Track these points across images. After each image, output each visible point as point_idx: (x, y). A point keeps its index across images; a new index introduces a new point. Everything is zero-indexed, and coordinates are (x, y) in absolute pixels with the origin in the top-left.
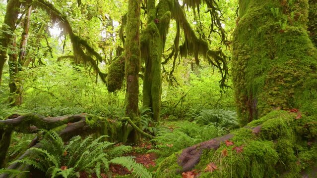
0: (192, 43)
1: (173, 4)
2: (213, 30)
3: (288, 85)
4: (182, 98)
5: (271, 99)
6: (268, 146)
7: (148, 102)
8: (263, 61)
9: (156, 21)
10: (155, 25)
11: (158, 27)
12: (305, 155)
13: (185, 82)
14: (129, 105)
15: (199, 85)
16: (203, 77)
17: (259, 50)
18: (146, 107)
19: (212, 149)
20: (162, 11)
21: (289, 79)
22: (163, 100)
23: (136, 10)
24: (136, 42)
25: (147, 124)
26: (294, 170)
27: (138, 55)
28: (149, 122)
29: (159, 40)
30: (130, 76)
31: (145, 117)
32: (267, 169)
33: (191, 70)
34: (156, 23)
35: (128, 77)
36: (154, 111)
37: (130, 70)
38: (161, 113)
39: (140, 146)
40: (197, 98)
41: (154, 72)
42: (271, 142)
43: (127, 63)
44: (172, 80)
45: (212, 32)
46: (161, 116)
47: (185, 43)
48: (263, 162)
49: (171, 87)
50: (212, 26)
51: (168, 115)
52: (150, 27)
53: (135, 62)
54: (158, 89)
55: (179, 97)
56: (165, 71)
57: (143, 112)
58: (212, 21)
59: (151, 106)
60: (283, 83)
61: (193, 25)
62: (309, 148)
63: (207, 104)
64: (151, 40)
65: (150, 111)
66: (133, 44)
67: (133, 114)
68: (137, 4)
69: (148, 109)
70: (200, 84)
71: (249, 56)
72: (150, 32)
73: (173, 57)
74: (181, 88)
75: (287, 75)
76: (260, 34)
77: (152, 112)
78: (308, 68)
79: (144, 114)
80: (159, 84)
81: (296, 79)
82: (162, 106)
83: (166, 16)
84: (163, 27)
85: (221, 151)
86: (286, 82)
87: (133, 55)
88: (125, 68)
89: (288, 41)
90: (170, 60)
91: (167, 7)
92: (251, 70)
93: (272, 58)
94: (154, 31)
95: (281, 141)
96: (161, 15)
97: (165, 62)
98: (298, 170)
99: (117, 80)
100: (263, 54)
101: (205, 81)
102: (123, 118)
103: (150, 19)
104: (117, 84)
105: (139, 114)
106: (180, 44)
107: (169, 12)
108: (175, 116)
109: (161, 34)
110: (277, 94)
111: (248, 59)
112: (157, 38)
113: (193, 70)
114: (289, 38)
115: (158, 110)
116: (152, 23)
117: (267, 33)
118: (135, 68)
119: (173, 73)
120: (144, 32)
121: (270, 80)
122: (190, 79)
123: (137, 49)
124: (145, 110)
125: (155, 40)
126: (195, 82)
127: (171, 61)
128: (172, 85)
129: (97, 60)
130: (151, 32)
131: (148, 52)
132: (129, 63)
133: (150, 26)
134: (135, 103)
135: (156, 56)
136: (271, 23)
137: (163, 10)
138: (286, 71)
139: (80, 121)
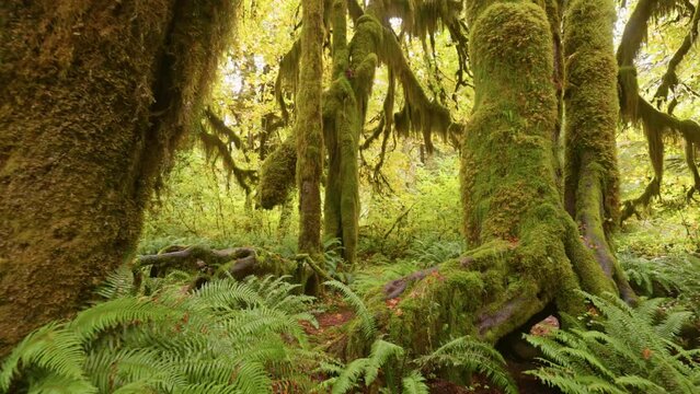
0: (418, 111)
1: (382, 37)
2: (461, 82)
3: (513, 210)
4: (400, 219)
5: (494, 228)
6: (473, 276)
7: (336, 227)
8: (492, 178)
9: (348, 74)
10: (348, 83)
11: (353, 85)
12: (513, 286)
13: (407, 184)
14: (304, 234)
15: (435, 192)
16: (443, 176)
17: (489, 163)
18: (331, 237)
19: (418, 279)
20: (360, 53)
21: (514, 204)
22: (362, 222)
23: (315, 67)
24: (315, 124)
25: (335, 266)
26: (500, 300)
27: (320, 147)
28: (338, 264)
29: (355, 111)
30: (306, 183)
31: (331, 254)
32: (470, 298)
33: (419, 160)
34: (349, 79)
35: (302, 185)
36: (346, 244)
37: (307, 171)
38: (358, 249)
39: (326, 302)
40: (429, 218)
41: (345, 172)
42: (478, 273)
43: (300, 160)
44: (379, 183)
45: (461, 86)
46: (358, 256)
47: (405, 109)
48: (465, 290)
49: (377, 197)
50: (459, 73)
51: (370, 252)
52: (337, 86)
53: (314, 158)
54: (352, 204)
55: (395, 217)
56: (365, 163)
57: (326, 245)
58: (460, 64)
59: (339, 235)
60: (508, 208)
61: (421, 75)
62: (518, 278)
63: (451, 232)
64: (340, 112)
65: (338, 245)
66: (311, 127)
67: (312, 248)
68: (317, 56)
69: (336, 240)
70: (436, 189)
71: (477, 171)
72: (337, 97)
73: (381, 137)
74: (398, 199)
75: (513, 199)
76: (492, 142)
77: (343, 245)
78: (534, 192)
79: (328, 249)
80: (355, 194)
81: (522, 203)
82: (360, 236)
83: (368, 65)
84: (363, 84)
85: (425, 280)
86: (511, 207)
87: (311, 147)
88: (297, 169)
89: (521, 156)
90: (375, 141)
91: (370, 43)
92: (478, 190)
93: (503, 176)
94: (345, 95)
95: (489, 272)
96: (359, 62)
97: (366, 146)
98: (505, 300)
99: (279, 188)
100: (493, 171)
101: (447, 184)
102: (298, 255)
103: (338, 69)
104: (278, 195)
105: (322, 248)
106: (396, 110)
107: (373, 55)
108: (385, 255)
109: (358, 99)
110: (501, 222)
111: (476, 175)
112: (350, 107)
113: (422, 160)
114: (523, 151)
115: (353, 243)
116: (342, 78)
117: (499, 142)
118: (314, 169)
119: (382, 169)
120: (328, 97)
121: (496, 203)
122: (416, 179)
123: (319, 136)
124: (330, 243)
125: (347, 111)
126: (426, 186)
127: (377, 144)
128: (379, 192)
129: (229, 143)
130: (339, 96)
131: (335, 135)
132: (304, 161)
133: (338, 84)
134: (315, 230)
135: (350, 141)
136: (504, 128)
137: (362, 50)
138: (514, 194)
139: (249, 257)
